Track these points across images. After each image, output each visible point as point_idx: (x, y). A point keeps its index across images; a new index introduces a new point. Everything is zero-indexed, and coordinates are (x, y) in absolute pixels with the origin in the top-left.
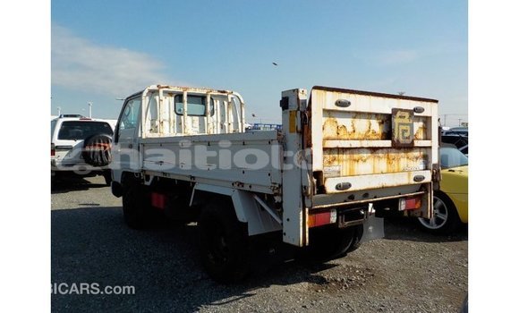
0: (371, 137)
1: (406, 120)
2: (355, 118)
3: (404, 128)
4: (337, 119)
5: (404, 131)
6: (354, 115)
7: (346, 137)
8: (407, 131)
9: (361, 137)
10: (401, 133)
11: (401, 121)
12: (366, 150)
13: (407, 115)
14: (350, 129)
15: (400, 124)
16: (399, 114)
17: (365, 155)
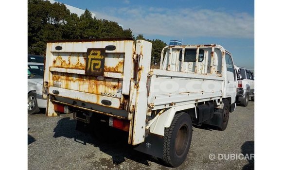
0: (79, 67)
1: (98, 57)
2: (70, 56)
3: (96, 62)
4: (62, 57)
5: (95, 65)
6: (70, 54)
7: (65, 66)
8: (98, 64)
9: (73, 67)
10: (92, 65)
11: (93, 57)
12: (75, 75)
13: (99, 53)
14: (67, 62)
15: (92, 59)
16: (92, 52)
17: (75, 78)
